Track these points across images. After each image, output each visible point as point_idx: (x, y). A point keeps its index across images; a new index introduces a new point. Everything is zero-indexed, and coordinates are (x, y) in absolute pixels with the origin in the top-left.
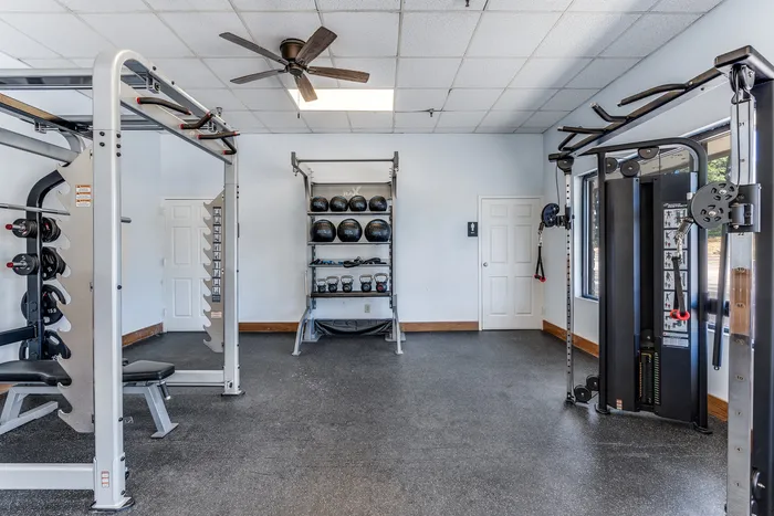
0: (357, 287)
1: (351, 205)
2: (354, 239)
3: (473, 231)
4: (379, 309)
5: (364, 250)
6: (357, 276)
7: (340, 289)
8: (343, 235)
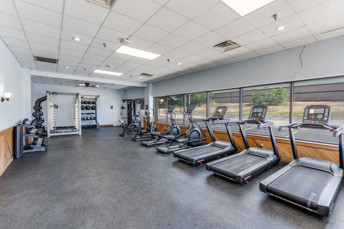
0: (89, 118)
1: (88, 103)
2: (89, 109)
3: (112, 107)
4: (93, 123)
5: (90, 111)
6: (89, 116)
7: (85, 119)
8: (87, 108)
